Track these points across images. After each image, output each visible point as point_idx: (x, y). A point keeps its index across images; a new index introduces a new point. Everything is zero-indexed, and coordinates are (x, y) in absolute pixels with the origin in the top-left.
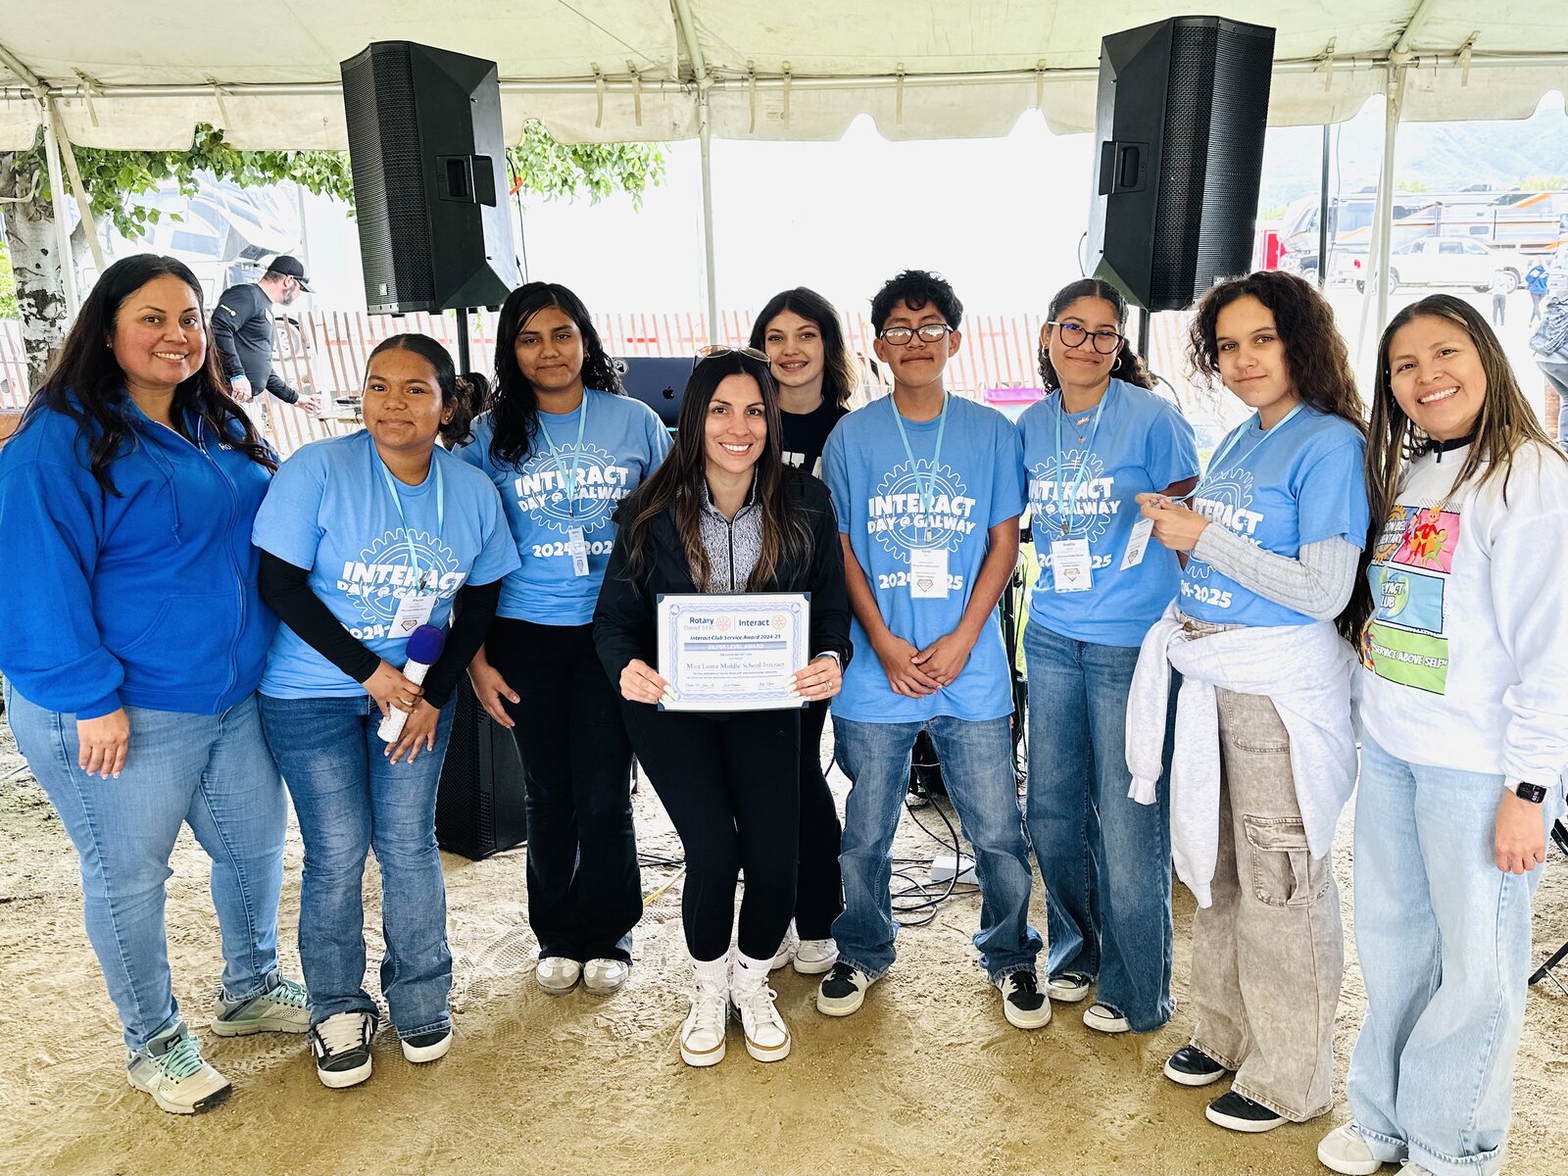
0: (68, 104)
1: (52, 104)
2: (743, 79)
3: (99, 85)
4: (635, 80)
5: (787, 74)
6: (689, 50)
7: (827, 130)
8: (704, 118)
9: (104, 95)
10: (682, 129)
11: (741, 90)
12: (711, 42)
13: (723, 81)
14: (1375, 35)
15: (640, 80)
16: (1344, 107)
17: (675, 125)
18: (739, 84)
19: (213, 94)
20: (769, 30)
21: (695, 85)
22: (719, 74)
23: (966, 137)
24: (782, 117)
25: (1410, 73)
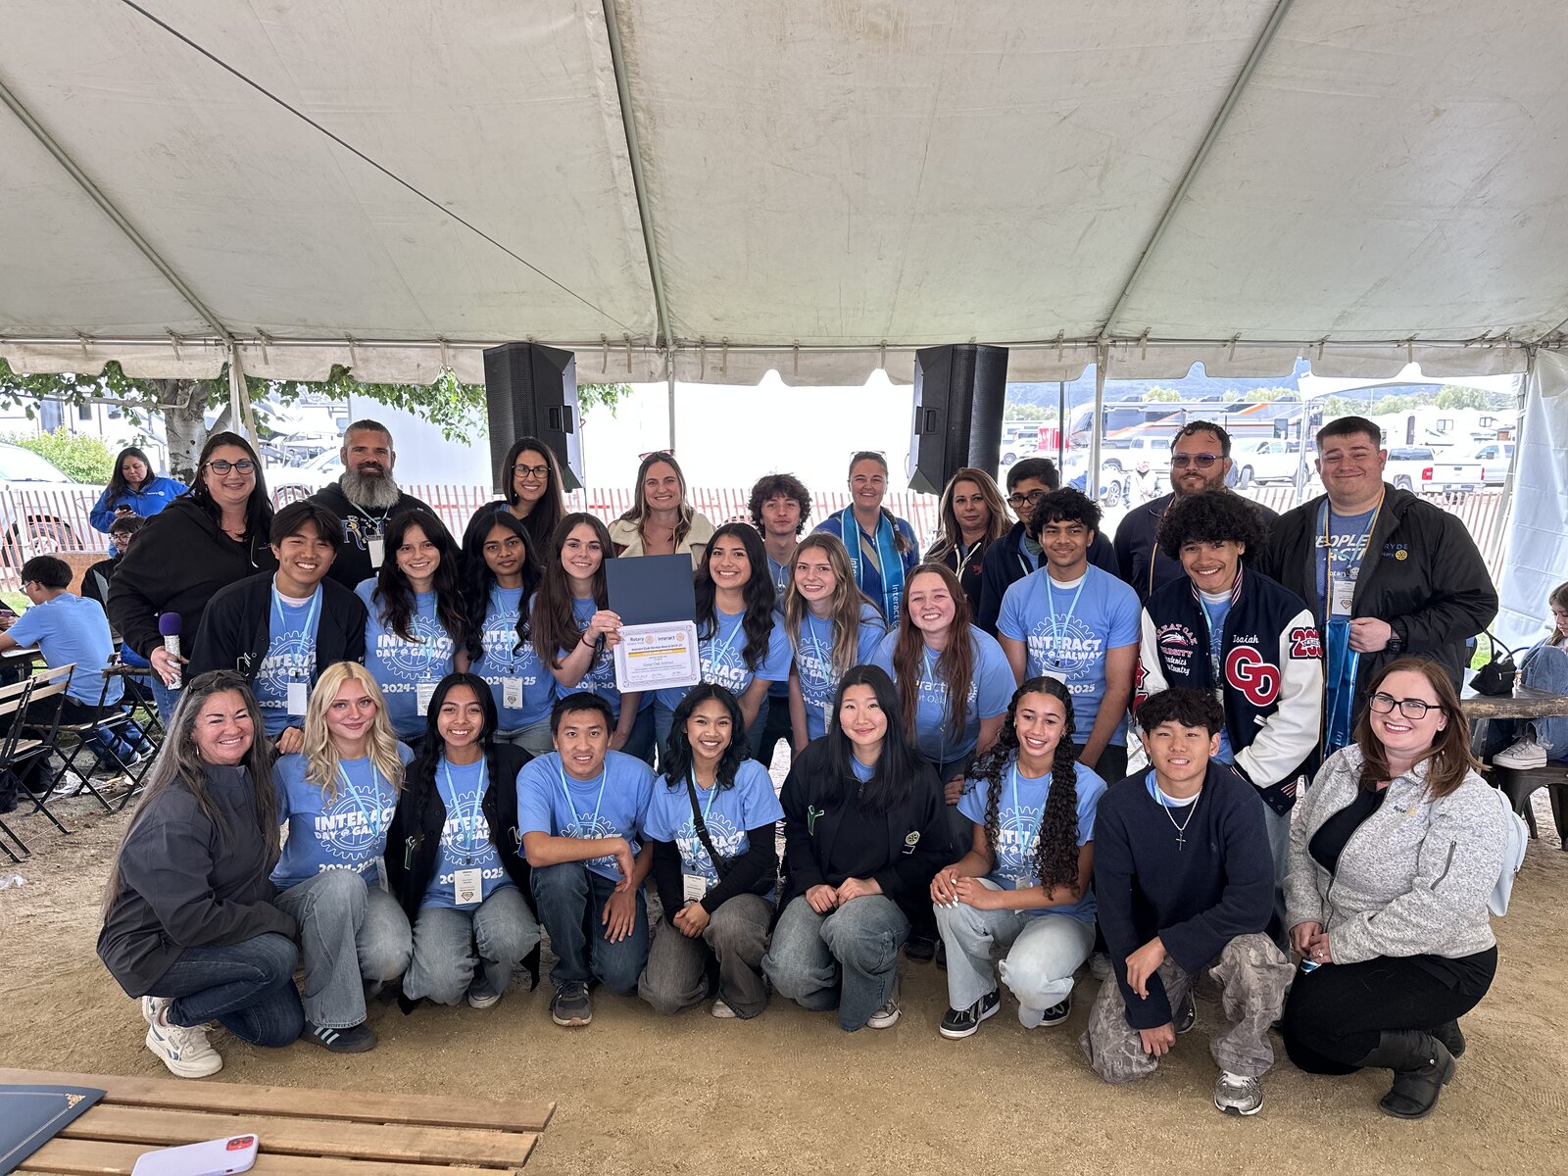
0: (245, 350)
1: (235, 349)
2: (696, 346)
3: (270, 338)
4: (628, 344)
5: (725, 344)
6: (663, 329)
7: (750, 378)
8: (671, 369)
9: (272, 345)
10: (656, 375)
11: (695, 353)
12: (679, 325)
13: (684, 347)
14: (1086, 328)
15: (631, 345)
16: (1072, 371)
17: (652, 372)
18: (694, 349)
19: (348, 346)
20: (716, 319)
21: (666, 349)
22: (682, 344)
23: (838, 385)
24: (721, 369)
25: (1112, 351)
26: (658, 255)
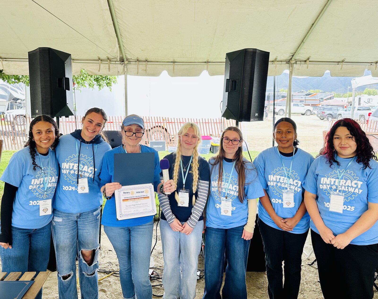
2: (135, 62)
4: (109, 61)
5: (146, 61)
6: (122, 54)
7: (156, 74)
8: (126, 70)
10: (120, 73)
11: (135, 64)
12: (128, 53)
13: (131, 62)
14: (287, 56)
15: (110, 61)
17: (118, 72)
18: (135, 63)
20: (142, 50)
21: (124, 63)
22: (130, 60)
24: (145, 70)
25: (295, 65)
26: (117, 22)
